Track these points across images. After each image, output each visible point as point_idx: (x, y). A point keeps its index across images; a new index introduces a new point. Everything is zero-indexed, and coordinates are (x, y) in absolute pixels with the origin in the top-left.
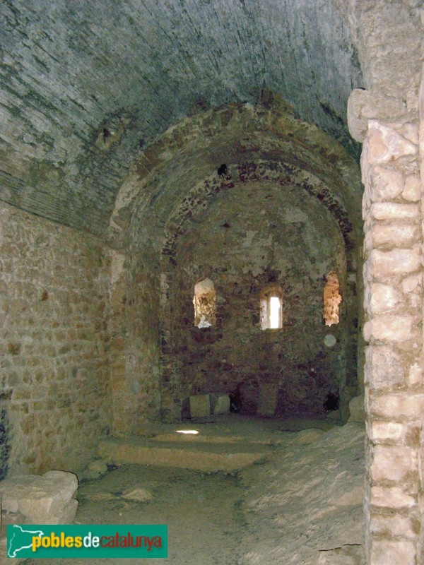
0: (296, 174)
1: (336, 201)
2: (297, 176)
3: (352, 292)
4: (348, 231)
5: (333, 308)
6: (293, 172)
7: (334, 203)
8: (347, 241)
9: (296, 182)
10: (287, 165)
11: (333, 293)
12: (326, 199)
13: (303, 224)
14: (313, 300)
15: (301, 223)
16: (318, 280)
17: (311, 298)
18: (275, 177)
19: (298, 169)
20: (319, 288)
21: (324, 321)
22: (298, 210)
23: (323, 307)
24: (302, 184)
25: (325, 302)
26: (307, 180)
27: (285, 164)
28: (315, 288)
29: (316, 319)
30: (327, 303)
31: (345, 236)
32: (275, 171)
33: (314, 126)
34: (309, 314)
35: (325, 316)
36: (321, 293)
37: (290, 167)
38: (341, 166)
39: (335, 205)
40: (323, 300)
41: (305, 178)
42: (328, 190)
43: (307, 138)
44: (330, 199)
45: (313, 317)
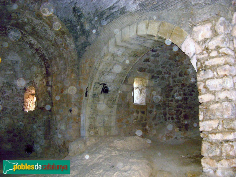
0: (26, 37)
1: (44, 53)
2: (26, 38)
3: (48, 96)
4: (48, 68)
5: (28, 103)
6: (25, 36)
7: (43, 54)
8: (47, 72)
9: (26, 41)
10: (22, 32)
11: (28, 96)
12: (39, 51)
13: (17, 62)
14: (18, 99)
15: (16, 61)
16: (21, 90)
17: (16, 98)
18: (16, 36)
19: (28, 35)
20: (21, 93)
21: (24, 109)
22: (17, 55)
23: (24, 102)
24: (29, 42)
25: (25, 100)
26: (31, 41)
27: (21, 31)
28: (19, 93)
29: (19, 108)
30: (26, 101)
31: (46, 69)
32: (16, 33)
33: (56, 16)
34: (15, 105)
35: (25, 107)
36: (23, 96)
37: (24, 33)
38: (66, 37)
39: (43, 55)
40: (24, 99)
41: (30, 40)
42: (41, 48)
43: (53, 21)
44: (41, 52)
45: (17, 107)
